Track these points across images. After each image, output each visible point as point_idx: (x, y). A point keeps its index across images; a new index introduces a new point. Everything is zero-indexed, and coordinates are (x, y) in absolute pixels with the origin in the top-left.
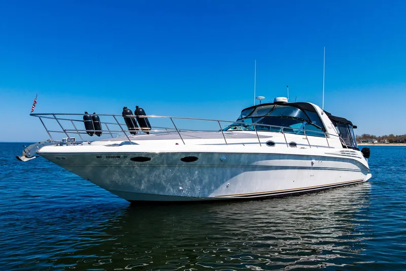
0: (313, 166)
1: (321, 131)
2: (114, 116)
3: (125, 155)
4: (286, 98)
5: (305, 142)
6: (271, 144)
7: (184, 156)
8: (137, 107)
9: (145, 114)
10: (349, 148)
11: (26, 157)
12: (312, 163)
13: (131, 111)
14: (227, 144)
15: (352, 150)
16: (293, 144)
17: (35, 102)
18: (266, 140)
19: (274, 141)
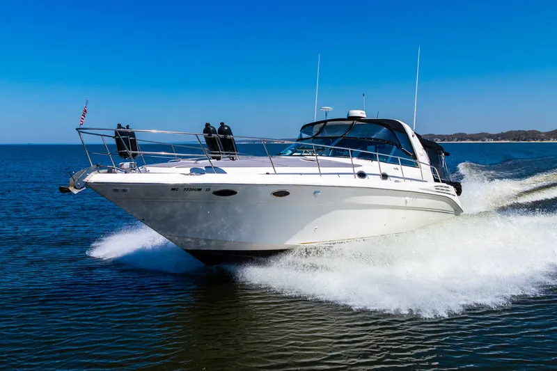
0: (407, 205)
1: (409, 159)
2: (196, 135)
3: (208, 187)
4: (364, 112)
6: (362, 175)
7: (277, 189)
8: (222, 124)
9: (231, 134)
10: (443, 182)
11: (75, 188)
12: (406, 202)
13: (214, 128)
14: (321, 174)
15: (445, 185)
16: (385, 176)
17: (85, 111)
18: (357, 170)
19: (366, 172)
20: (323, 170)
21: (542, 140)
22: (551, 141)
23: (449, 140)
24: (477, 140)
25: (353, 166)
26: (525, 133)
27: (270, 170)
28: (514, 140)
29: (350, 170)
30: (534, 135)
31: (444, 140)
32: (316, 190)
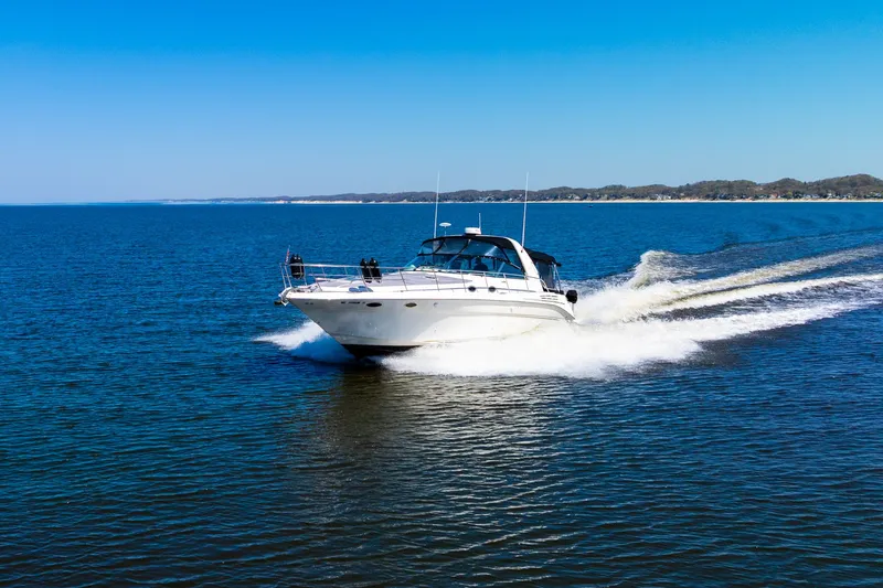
0: (512, 313)
1: (519, 271)
3: (363, 301)
5: (504, 286)
6: (472, 289)
7: (408, 302)
8: (372, 259)
9: (378, 265)
10: (551, 291)
12: (511, 310)
13: (367, 262)
14: (439, 290)
15: (554, 294)
16: (492, 289)
18: (468, 285)
19: (475, 286)
20: (441, 286)
21: (757, 198)
22: (771, 200)
23: (593, 198)
24: (643, 198)
25: (464, 281)
26: (729, 185)
27: (403, 288)
28: (708, 197)
29: (461, 285)
30: (744, 188)
31: (585, 198)
32: (435, 303)
